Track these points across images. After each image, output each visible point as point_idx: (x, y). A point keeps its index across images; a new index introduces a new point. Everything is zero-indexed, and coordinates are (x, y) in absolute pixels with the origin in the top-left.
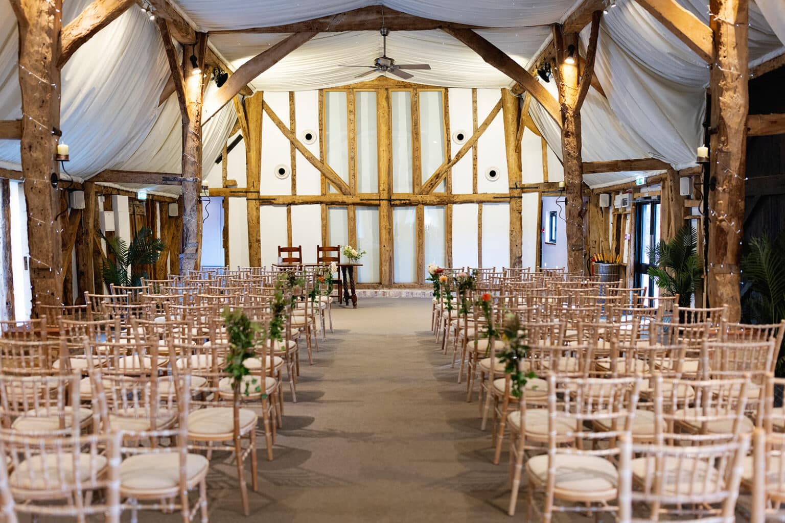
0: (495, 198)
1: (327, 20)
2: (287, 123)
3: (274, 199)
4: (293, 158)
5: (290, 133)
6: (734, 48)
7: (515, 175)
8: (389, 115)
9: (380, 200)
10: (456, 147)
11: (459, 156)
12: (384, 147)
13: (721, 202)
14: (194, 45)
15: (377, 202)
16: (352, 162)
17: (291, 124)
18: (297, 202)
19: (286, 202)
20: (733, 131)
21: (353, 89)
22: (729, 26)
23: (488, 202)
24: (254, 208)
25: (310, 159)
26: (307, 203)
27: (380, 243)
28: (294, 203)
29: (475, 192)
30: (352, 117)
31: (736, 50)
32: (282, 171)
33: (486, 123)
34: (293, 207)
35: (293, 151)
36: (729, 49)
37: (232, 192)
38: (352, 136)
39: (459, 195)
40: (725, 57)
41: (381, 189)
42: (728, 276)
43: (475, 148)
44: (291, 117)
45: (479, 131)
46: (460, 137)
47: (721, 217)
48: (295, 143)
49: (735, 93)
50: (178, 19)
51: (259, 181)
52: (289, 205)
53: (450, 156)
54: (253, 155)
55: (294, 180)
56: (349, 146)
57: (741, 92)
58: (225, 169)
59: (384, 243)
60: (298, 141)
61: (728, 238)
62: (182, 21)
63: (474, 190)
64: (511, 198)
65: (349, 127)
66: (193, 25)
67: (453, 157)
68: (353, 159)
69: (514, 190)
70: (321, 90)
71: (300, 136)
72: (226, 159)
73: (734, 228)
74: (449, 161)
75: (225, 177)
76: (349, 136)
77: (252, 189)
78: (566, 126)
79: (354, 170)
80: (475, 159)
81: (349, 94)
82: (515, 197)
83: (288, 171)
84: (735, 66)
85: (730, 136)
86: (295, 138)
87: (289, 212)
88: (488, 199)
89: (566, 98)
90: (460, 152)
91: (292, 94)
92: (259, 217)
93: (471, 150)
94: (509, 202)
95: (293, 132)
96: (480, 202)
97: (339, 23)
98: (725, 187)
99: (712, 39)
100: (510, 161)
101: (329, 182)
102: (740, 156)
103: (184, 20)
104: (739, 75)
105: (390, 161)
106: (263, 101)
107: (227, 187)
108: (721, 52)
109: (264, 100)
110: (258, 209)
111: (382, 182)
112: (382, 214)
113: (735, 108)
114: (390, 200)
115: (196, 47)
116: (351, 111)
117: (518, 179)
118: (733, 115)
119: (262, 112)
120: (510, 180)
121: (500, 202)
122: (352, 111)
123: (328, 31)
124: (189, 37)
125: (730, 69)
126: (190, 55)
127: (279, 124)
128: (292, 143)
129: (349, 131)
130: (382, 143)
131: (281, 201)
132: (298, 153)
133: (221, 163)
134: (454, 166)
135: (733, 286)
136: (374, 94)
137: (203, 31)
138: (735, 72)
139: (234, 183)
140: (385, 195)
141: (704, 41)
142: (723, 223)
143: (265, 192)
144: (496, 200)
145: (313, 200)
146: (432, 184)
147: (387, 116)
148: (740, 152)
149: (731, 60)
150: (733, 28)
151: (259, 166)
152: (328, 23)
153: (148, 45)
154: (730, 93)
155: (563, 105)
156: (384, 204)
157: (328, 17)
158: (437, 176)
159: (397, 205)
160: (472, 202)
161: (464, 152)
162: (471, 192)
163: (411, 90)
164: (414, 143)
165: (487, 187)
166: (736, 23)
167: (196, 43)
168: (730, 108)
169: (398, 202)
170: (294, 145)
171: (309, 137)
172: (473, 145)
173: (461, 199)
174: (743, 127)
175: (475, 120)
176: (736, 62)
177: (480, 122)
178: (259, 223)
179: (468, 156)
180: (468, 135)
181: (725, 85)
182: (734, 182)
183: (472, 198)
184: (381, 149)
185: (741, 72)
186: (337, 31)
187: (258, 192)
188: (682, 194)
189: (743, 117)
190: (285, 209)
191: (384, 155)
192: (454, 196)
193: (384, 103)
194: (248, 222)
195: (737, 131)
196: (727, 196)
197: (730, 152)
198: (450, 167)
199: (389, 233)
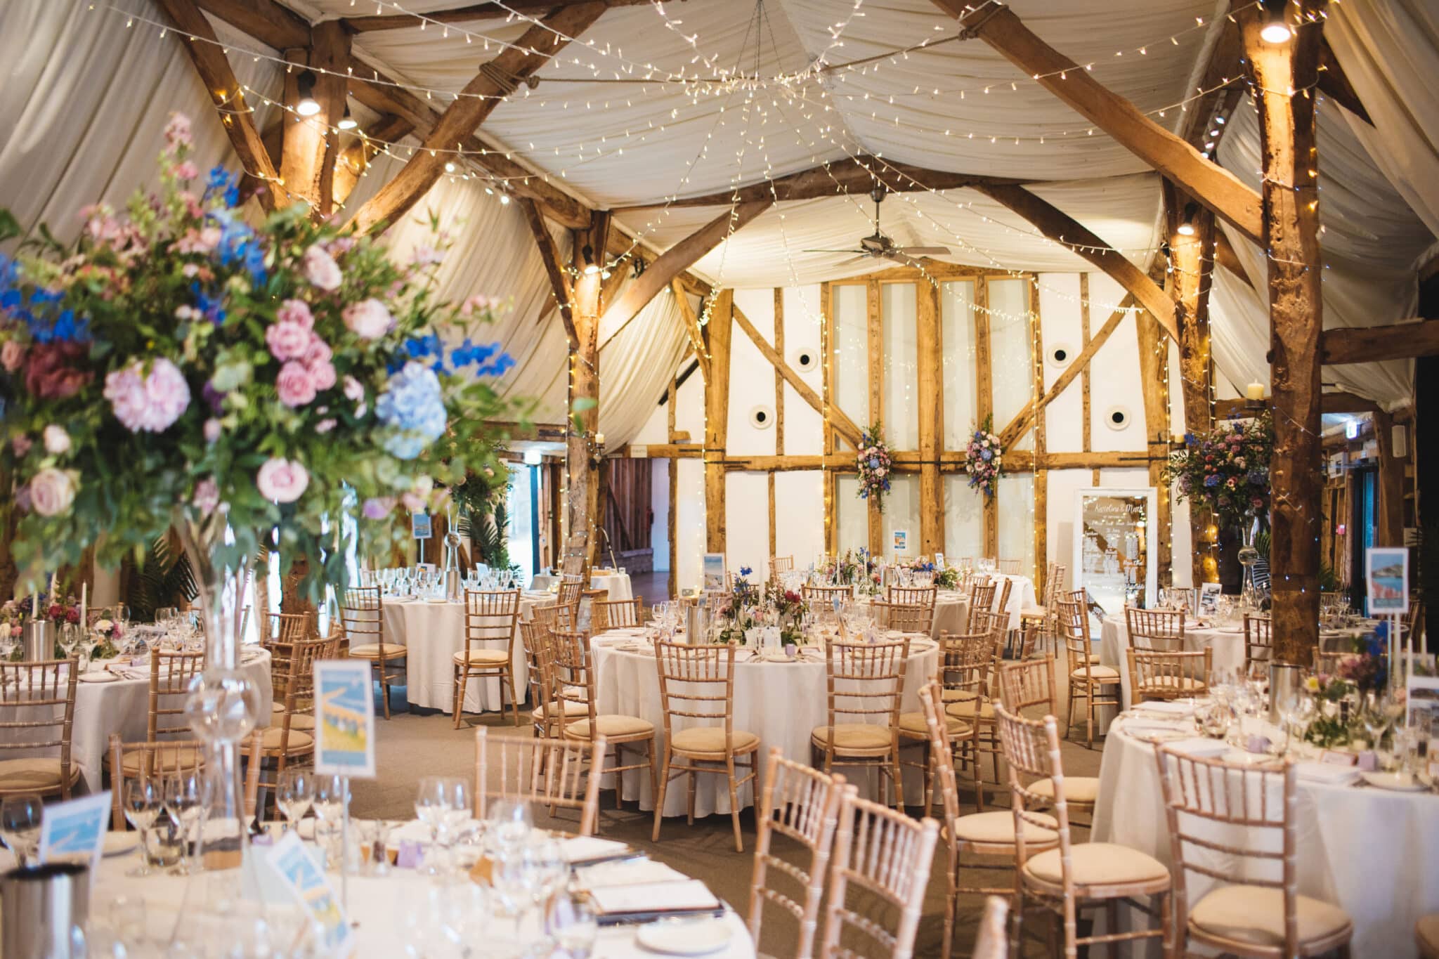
0: (1121, 459)
1: (787, 183)
2: (770, 339)
3: (748, 462)
4: (780, 395)
5: (775, 354)
6: (1294, 225)
7: (1158, 420)
8: (936, 322)
9: (921, 463)
10: (1053, 371)
11: (1058, 388)
12: (928, 375)
13: (1281, 472)
14: (588, 231)
15: (916, 467)
16: (876, 400)
17: (777, 340)
18: (783, 466)
19: (767, 466)
20: (1297, 357)
21: (877, 280)
22: (1284, 191)
23: (1110, 466)
24: (716, 477)
25: (808, 395)
26: (800, 468)
27: (922, 535)
28: (778, 469)
29: (1087, 450)
30: (875, 326)
31: (1297, 228)
32: (761, 417)
33: (1106, 332)
34: (777, 475)
35: (779, 382)
36: (1286, 226)
37: (681, 450)
38: (875, 356)
39: (1056, 455)
40: (1279, 240)
41: (923, 444)
42: (1294, 594)
43: (1086, 374)
44: (776, 328)
45: (1091, 346)
46: (1060, 355)
47: (1282, 497)
48: (785, 372)
49: (1298, 296)
50: (555, 196)
51: (724, 432)
52: (772, 471)
53: (1042, 388)
54: (716, 390)
55: (780, 431)
56: (871, 373)
57: (1308, 294)
58: (672, 414)
59: (928, 537)
60: (786, 367)
61: (1293, 531)
62: (562, 198)
63: (1085, 446)
64: (1150, 459)
65: (870, 341)
66: (583, 200)
67: (1048, 391)
68: (877, 396)
69: (1157, 446)
70: (825, 284)
71: (791, 359)
72: (674, 397)
73: (1302, 515)
74: (1041, 396)
75: (672, 428)
76: (870, 357)
77: (713, 446)
78: (1184, 338)
79: (879, 413)
80: (1086, 392)
81: (871, 287)
82: (1157, 458)
83: (771, 416)
84: (1297, 254)
85: (1292, 365)
86: (782, 362)
87: (772, 483)
88: (1110, 462)
89: (1183, 292)
90: (1059, 382)
91: (778, 292)
92: (722, 493)
93: (1079, 378)
94: (1149, 467)
95: (779, 352)
96: (1097, 467)
97: (805, 185)
98: (1286, 448)
99: (1261, 212)
100: (1149, 394)
101: (839, 434)
102: (1309, 397)
103: (567, 196)
104: (1303, 268)
105: (939, 397)
106: (733, 305)
107: (674, 442)
108: (1273, 233)
109: (735, 302)
110: (722, 478)
111: (925, 432)
112: (925, 487)
113: (1298, 321)
114: (937, 463)
115: (592, 234)
116: (873, 317)
117: (1163, 426)
118: (1296, 332)
119: (731, 321)
120: (1150, 428)
121: (1131, 466)
122: (877, 316)
123: (788, 199)
124: (578, 219)
125: (1288, 258)
126: (583, 245)
127: (758, 340)
128: (778, 370)
129: (871, 349)
130: (924, 367)
131: (758, 465)
132: (787, 386)
133: (666, 404)
134: (1050, 404)
135: (1301, 610)
136: (912, 288)
137: (602, 209)
138: (1297, 263)
139: (686, 436)
140: (929, 455)
141: (1248, 215)
142: (1284, 507)
143: (734, 450)
144: (1123, 463)
145: (811, 463)
146: (1011, 436)
147: (933, 323)
148: (1309, 391)
149: (1289, 244)
150: (1291, 193)
151: (725, 409)
152: (788, 187)
153: (510, 237)
154: (1291, 297)
155: (1179, 303)
156: (928, 469)
157: (788, 178)
158: (1020, 423)
159: (950, 472)
160: (1081, 466)
161: (1065, 380)
162: (1080, 449)
163: (975, 278)
164: (979, 366)
165: (1108, 440)
166: (1295, 184)
167: (592, 227)
168: (1290, 320)
169: (951, 467)
170: (781, 374)
171: (805, 360)
172: (1082, 367)
173: (1062, 462)
174: (1312, 351)
175: (1086, 326)
176: (1298, 247)
177: (1095, 331)
178: (723, 500)
179: (1075, 389)
180: (1074, 352)
181: (1280, 283)
182: (1300, 441)
183: (1080, 461)
184: (924, 378)
185: (1307, 262)
186: (803, 197)
187: (723, 451)
188: (1395, 455)
189: (1312, 335)
190: (765, 478)
191: (929, 389)
192: (1049, 456)
193: (929, 302)
194: (707, 499)
195: (1303, 358)
196: (1289, 463)
197: (1293, 392)
198: (1041, 407)
199: (937, 519)
